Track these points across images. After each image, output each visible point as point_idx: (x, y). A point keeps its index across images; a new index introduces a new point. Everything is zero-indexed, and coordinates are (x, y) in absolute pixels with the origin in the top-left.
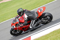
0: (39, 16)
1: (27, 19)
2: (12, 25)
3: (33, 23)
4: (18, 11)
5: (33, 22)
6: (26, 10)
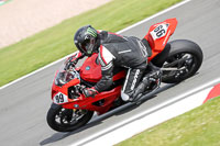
0: (154, 54)
1: (111, 65)
2: (54, 92)
3: (135, 81)
4: (78, 34)
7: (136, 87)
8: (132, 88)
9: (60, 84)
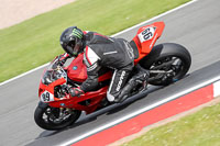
3: (120, 82)
5: (118, 77)
6: (91, 34)
7: (122, 88)
8: (118, 89)
9: (46, 83)
